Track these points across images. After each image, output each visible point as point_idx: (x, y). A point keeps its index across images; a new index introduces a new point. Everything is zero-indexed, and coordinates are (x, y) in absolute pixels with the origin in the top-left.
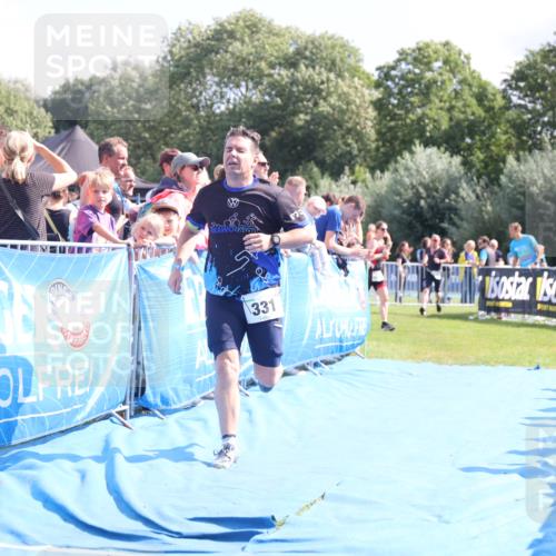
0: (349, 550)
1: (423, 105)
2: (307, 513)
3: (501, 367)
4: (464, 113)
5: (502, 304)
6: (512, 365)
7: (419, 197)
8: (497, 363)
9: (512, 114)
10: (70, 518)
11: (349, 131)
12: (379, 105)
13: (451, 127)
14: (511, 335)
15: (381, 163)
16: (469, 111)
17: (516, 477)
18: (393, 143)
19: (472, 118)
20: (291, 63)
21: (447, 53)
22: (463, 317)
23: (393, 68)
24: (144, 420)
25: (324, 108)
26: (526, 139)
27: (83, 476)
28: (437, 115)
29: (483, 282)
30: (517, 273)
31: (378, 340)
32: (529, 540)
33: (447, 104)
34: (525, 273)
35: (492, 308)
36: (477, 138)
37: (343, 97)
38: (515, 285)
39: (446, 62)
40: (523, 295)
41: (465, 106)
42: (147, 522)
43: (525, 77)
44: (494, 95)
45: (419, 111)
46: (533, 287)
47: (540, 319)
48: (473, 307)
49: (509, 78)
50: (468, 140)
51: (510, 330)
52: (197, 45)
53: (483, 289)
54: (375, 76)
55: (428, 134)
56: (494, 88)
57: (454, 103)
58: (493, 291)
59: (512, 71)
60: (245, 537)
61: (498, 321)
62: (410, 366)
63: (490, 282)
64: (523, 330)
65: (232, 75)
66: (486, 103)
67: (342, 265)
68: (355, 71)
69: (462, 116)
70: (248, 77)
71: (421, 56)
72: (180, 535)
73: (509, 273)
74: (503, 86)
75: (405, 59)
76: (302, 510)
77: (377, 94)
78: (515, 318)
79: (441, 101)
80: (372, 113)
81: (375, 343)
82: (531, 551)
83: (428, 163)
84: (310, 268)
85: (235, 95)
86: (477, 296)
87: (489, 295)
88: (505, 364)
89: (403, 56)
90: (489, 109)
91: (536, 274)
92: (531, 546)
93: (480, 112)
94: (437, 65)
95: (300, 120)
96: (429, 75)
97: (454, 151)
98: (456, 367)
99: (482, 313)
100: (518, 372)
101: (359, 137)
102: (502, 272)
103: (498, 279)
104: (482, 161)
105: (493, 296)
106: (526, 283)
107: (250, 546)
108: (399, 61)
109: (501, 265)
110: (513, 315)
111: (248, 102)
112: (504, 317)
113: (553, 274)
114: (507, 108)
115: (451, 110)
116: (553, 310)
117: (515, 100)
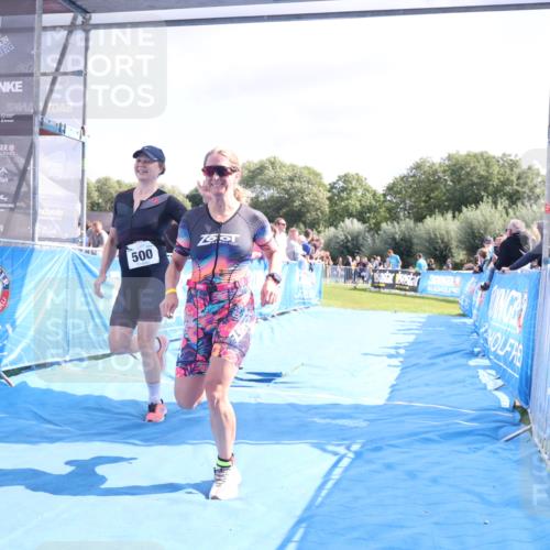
1: (347, 199)
2: (295, 372)
4: (367, 202)
5: (381, 285)
6: (386, 310)
7: (348, 241)
8: (379, 310)
9: (387, 204)
11: (317, 210)
12: (330, 199)
13: (361, 209)
14: (385, 298)
17: (385, 358)
18: (335, 218)
19: (370, 205)
20: (291, 180)
22: (364, 290)
25: (306, 199)
26: (393, 216)
28: (354, 204)
29: (373, 275)
30: (388, 272)
32: (390, 385)
33: (359, 199)
34: (391, 272)
35: (376, 286)
36: (372, 214)
37: (316, 195)
38: (386, 277)
39: (358, 181)
40: (390, 281)
43: (390, 189)
44: (379, 195)
45: (346, 202)
46: (394, 278)
47: (396, 291)
48: (369, 285)
49: (386, 189)
50: (368, 215)
51: (384, 296)
52: (253, 172)
53: (373, 278)
54: (328, 187)
56: (379, 193)
57: (362, 198)
58: (377, 279)
60: (269, 381)
61: (379, 292)
62: (342, 310)
63: (376, 275)
64: (389, 296)
65: (269, 183)
66: (376, 198)
67: (311, 269)
68: (321, 184)
69: (365, 204)
70: (274, 185)
71: (346, 178)
72: (242, 380)
73: (384, 271)
74: (384, 192)
75: (340, 180)
77: (329, 194)
78: (386, 291)
80: (327, 202)
82: (390, 390)
83: (353, 225)
85: (267, 193)
88: (382, 310)
89: (340, 178)
90: (377, 201)
91: (397, 272)
92: (393, 386)
93: (374, 203)
94: (354, 183)
95: (297, 203)
97: (362, 219)
99: (373, 289)
100: (389, 314)
101: (322, 212)
102: (381, 271)
103: (379, 274)
104: (374, 223)
105: (377, 281)
106: (392, 276)
107: (271, 384)
109: (381, 268)
111: (272, 197)
112: (382, 290)
113: (403, 272)
114: (384, 201)
115: (360, 201)
116: (402, 287)
117: (388, 198)
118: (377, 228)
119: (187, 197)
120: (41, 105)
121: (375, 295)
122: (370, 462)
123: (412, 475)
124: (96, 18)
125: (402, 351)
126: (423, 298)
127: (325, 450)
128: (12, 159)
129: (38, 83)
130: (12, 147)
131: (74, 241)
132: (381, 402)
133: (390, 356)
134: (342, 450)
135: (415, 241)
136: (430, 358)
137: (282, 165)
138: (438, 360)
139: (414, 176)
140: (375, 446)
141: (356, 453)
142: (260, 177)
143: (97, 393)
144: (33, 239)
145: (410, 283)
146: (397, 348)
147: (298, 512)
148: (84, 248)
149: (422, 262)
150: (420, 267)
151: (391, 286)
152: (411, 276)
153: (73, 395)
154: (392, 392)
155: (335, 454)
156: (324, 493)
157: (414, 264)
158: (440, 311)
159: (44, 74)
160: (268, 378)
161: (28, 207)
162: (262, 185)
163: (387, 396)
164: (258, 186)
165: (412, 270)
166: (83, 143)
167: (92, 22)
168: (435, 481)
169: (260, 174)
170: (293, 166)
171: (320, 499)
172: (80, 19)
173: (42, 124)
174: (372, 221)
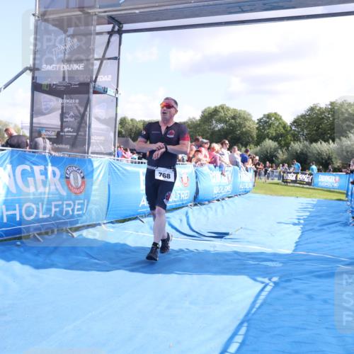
0: (248, 242)
1: (269, 129)
2: (237, 233)
5: (288, 181)
6: (291, 196)
7: (268, 153)
8: (287, 196)
9: (292, 132)
10: (177, 230)
11: (250, 136)
12: (258, 129)
13: (276, 135)
14: (291, 189)
15: (257, 144)
16: (281, 131)
17: (291, 225)
18: (261, 138)
19: (282, 133)
20: (234, 118)
21: (275, 116)
22: (278, 184)
23: (261, 119)
24: (196, 207)
25: (244, 130)
26: (296, 138)
27: (181, 220)
28: (272, 132)
30: (292, 173)
34: (294, 173)
35: (285, 182)
36: (283, 138)
37: (249, 127)
38: (292, 176)
39: (275, 118)
40: (294, 178)
42: (197, 233)
43: (296, 122)
44: (288, 127)
45: (268, 131)
46: (296, 177)
47: (298, 185)
48: (280, 181)
49: (292, 123)
50: (280, 138)
52: (211, 114)
53: (283, 177)
54: (257, 121)
55: (270, 137)
58: (286, 177)
59: (292, 121)
60: (222, 237)
61: (288, 186)
62: (264, 196)
63: (285, 175)
64: (294, 188)
65: (220, 121)
66: (285, 129)
68: (251, 120)
69: (279, 132)
70: (224, 122)
71: (269, 116)
72: (205, 236)
73: (290, 173)
76: (236, 231)
77: (257, 126)
78: (291, 184)
79: (273, 128)
80: (256, 131)
81: (254, 190)
82: (295, 245)
83: (269, 144)
85: (220, 126)
88: (289, 196)
89: (264, 116)
91: (297, 173)
92: (297, 242)
93: (284, 131)
94: (273, 119)
95: (238, 133)
96: (271, 121)
97: (277, 141)
98: (275, 197)
99: (283, 183)
100: (293, 198)
101: (252, 137)
102: (288, 173)
104: (284, 144)
105: (286, 179)
106: (295, 175)
107: (223, 239)
111: (223, 128)
112: (289, 184)
113: (302, 173)
114: (291, 130)
115: (276, 130)
116: (302, 182)
117: (293, 128)
118: (287, 145)
120: (94, 77)
121: (284, 187)
122: (285, 288)
123: (310, 297)
124: (126, 27)
125: (302, 221)
126: (314, 189)
127: (255, 280)
128: (77, 107)
129: (93, 64)
130: (77, 101)
131: (110, 154)
132: (290, 252)
133: (295, 224)
134: (266, 280)
135: (309, 154)
136: (320, 226)
137: (228, 109)
138: (325, 227)
139: (309, 115)
140: (286, 278)
141: (275, 283)
142: (215, 117)
143: (122, 242)
144: (88, 153)
145: (306, 180)
146: (299, 219)
147: (241, 317)
148: (116, 158)
149: (314, 167)
150: (312, 170)
151: (295, 182)
152: (307, 176)
153: (109, 243)
154: (296, 246)
155: (263, 283)
156: (257, 306)
157: (309, 169)
158: (325, 197)
159: (96, 59)
160: (221, 235)
161: (85, 135)
162: (216, 121)
163: (293, 248)
164: (214, 122)
165: (308, 172)
166: (117, 98)
167: (124, 29)
168: (325, 301)
169: (215, 115)
170: (235, 110)
171: (254, 310)
172: (116, 28)
173: (94, 87)
174: (283, 142)
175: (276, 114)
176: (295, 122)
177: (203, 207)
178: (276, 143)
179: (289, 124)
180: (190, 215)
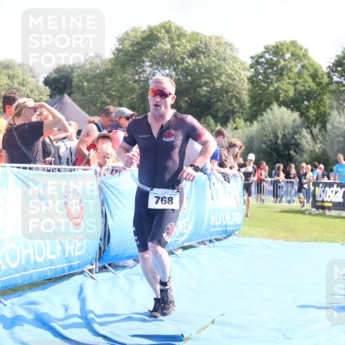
1: (278, 80)
2: (203, 333)
3: (325, 243)
4: (304, 86)
5: (326, 204)
6: (332, 242)
7: (277, 138)
8: (322, 240)
9: (333, 87)
11: (232, 98)
12: (251, 80)
13: (295, 95)
15: (251, 118)
16: (306, 85)
18: (260, 103)
19: (309, 89)
21: (293, 49)
22: (302, 212)
23: (261, 57)
24: (104, 275)
27: (67, 309)
28: (287, 88)
29: (314, 191)
30: (335, 185)
31: (249, 226)
33: (293, 81)
34: (340, 186)
35: (320, 206)
36: (312, 102)
37: (229, 76)
38: (334, 192)
39: (293, 55)
41: (305, 82)
42: (105, 337)
43: (342, 64)
44: (322, 75)
45: (276, 85)
48: (308, 206)
49: (332, 65)
50: (306, 103)
51: (331, 220)
53: (314, 196)
54: (250, 62)
55: (281, 99)
56: (322, 71)
57: (297, 80)
58: (320, 196)
59: (333, 61)
61: (324, 215)
62: (270, 242)
64: (338, 220)
66: (317, 80)
68: (235, 59)
69: (302, 88)
70: (170, 63)
71: (277, 50)
73: (331, 185)
74: (328, 70)
75: (268, 52)
76: (200, 330)
77: (251, 73)
78: (334, 213)
79: (289, 79)
81: (247, 228)
83: (281, 117)
84: (208, 182)
86: (311, 199)
87: (318, 199)
88: (327, 241)
89: (267, 49)
90: (319, 84)
93: (314, 86)
94: (288, 56)
96: (282, 62)
97: (298, 109)
98: (297, 243)
99: (313, 209)
101: (238, 101)
102: (326, 185)
103: (323, 189)
104: (315, 115)
105: (321, 199)
106: (341, 191)
108: (264, 52)
109: (326, 180)
110: (333, 211)
112: (327, 212)
114: (330, 83)
115: (295, 84)
117: (335, 79)
118: (322, 119)
119: (47, 82)
121: (316, 218)
137: (181, 35)
142: (151, 51)
162: (153, 63)
164: (148, 64)
169: (150, 47)
170: (195, 36)
174: (312, 112)
175: (293, 43)
176: (338, 63)
177: (121, 274)
178: (296, 115)
179: (325, 70)
180: (89, 293)
